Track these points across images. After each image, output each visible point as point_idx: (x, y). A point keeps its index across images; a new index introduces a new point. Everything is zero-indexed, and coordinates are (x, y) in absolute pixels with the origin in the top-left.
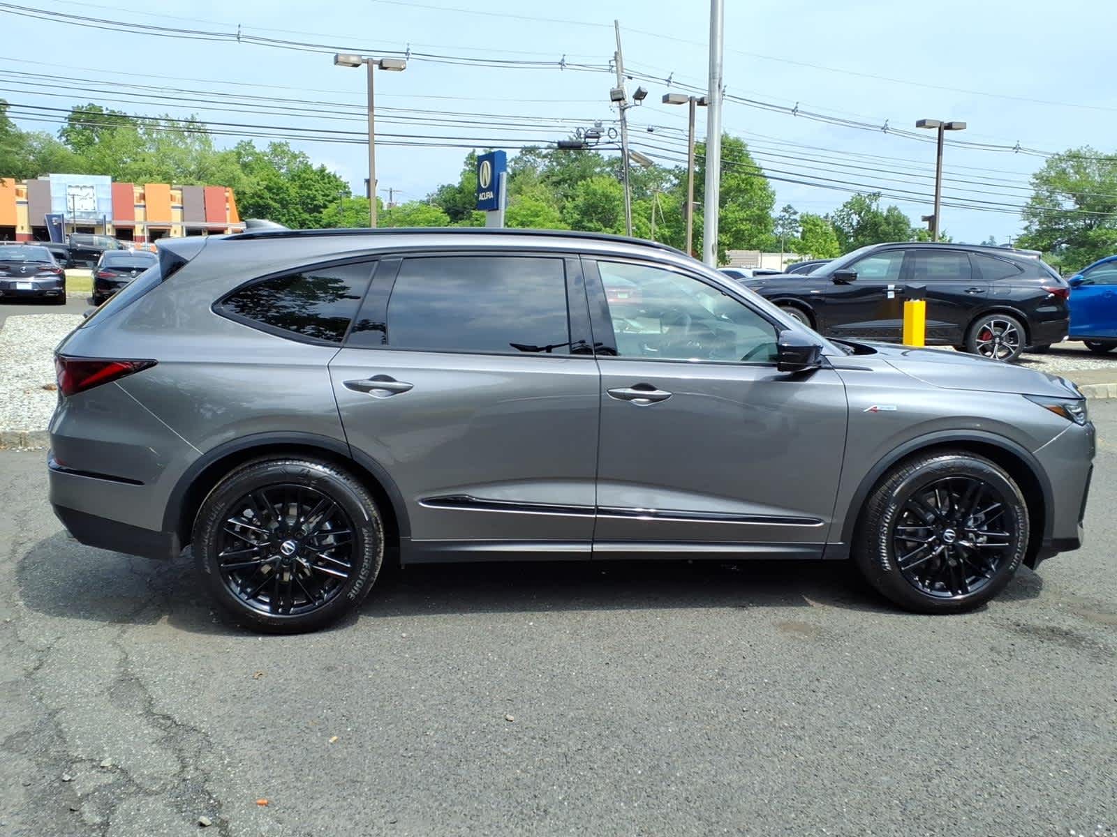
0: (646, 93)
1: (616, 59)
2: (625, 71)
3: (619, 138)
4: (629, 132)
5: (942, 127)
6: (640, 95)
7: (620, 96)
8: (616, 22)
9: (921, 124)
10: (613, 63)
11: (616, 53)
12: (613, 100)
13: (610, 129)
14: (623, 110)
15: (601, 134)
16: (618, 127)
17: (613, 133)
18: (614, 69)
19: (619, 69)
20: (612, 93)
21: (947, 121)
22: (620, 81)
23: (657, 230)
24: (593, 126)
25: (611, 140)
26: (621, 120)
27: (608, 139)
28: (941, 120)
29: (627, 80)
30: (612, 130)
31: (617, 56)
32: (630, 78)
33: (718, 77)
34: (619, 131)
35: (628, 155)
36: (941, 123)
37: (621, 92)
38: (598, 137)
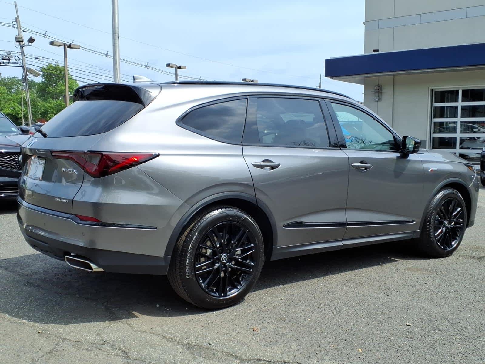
0: (35, 40)
1: (16, 21)
2: (22, 28)
3: (21, 61)
4: (26, 59)
5: (177, 68)
6: (31, 40)
7: (21, 40)
8: (15, 2)
9: (168, 65)
10: (15, 23)
11: (16, 18)
12: (17, 42)
13: (16, 56)
14: (22, 47)
15: (11, 58)
16: (20, 55)
17: (17, 59)
18: (16, 26)
19: (19, 26)
20: (16, 38)
21: (178, 65)
22: (20, 33)
23: (25, 110)
24: (6, 54)
25: (17, 62)
26: (21, 52)
27: (15, 61)
28: (176, 64)
29: (22, 32)
30: (16, 57)
31: (17, 20)
32: (24, 31)
33: (117, 33)
34: (21, 57)
35: (27, 70)
36: (176, 65)
37: (22, 38)
38: (9, 60)
